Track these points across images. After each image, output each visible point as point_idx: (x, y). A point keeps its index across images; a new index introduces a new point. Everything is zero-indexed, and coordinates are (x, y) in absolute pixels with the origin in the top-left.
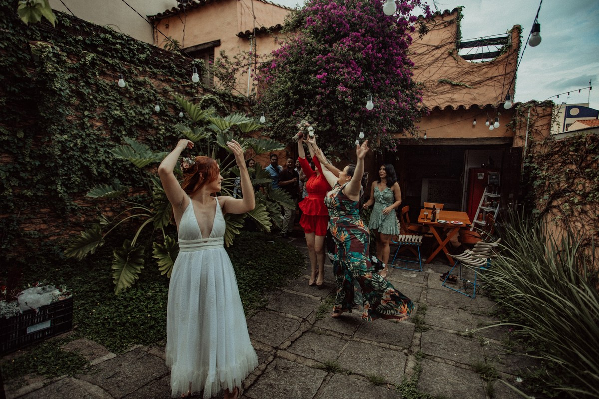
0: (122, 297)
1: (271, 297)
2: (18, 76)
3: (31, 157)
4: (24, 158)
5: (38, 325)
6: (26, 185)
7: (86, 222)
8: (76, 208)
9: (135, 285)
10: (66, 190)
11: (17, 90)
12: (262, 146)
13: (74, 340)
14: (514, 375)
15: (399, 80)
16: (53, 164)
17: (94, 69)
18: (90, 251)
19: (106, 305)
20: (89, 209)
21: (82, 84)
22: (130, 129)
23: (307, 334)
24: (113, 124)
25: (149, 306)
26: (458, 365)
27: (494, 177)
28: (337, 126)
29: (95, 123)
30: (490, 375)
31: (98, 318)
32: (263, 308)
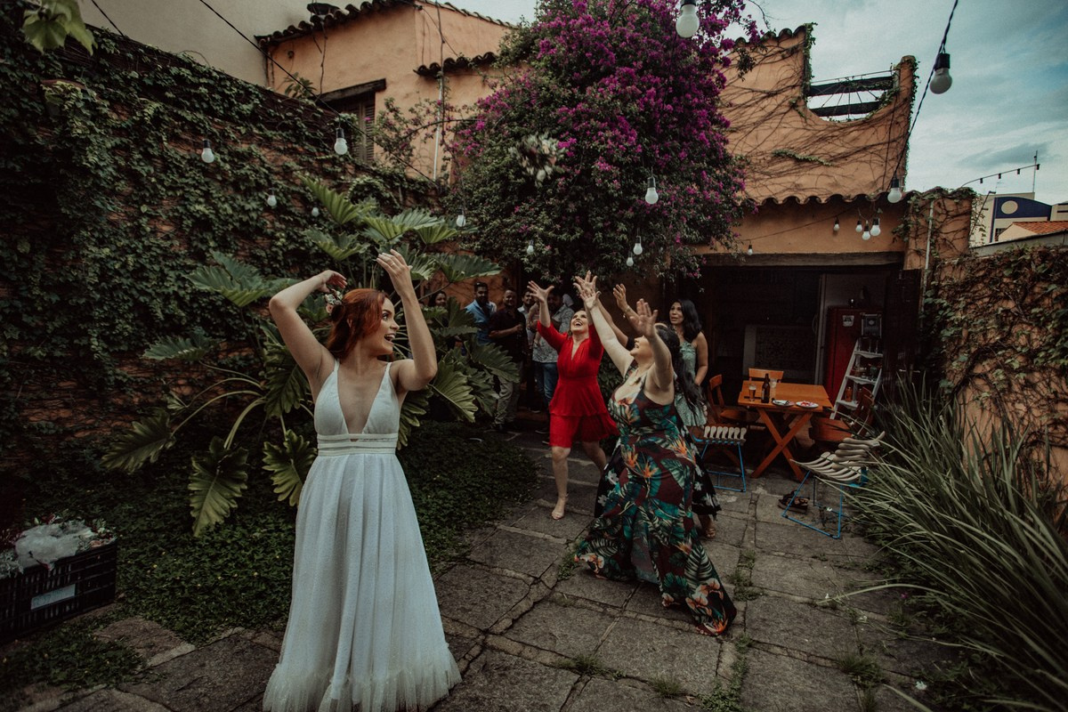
0: (207, 541)
1: (476, 539)
2: (20, 142)
3: (42, 287)
4: (29, 290)
5: (51, 593)
6: (34, 338)
7: (142, 404)
8: (125, 380)
9: (231, 519)
10: (106, 346)
11: (18, 167)
12: (460, 269)
13: (117, 620)
14: (911, 677)
15: (704, 151)
16: (82, 301)
17: (158, 130)
18: (149, 458)
19: (177, 556)
20: (148, 381)
21: (137, 156)
22: (223, 238)
23: (541, 606)
24: (192, 229)
25: (256, 557)
26: (811, 659)
27: (871, 322)
28: (593, 232)
29: (159, 226)
30: (870, 678)
31: (163, 580)
32: (463, 559)
